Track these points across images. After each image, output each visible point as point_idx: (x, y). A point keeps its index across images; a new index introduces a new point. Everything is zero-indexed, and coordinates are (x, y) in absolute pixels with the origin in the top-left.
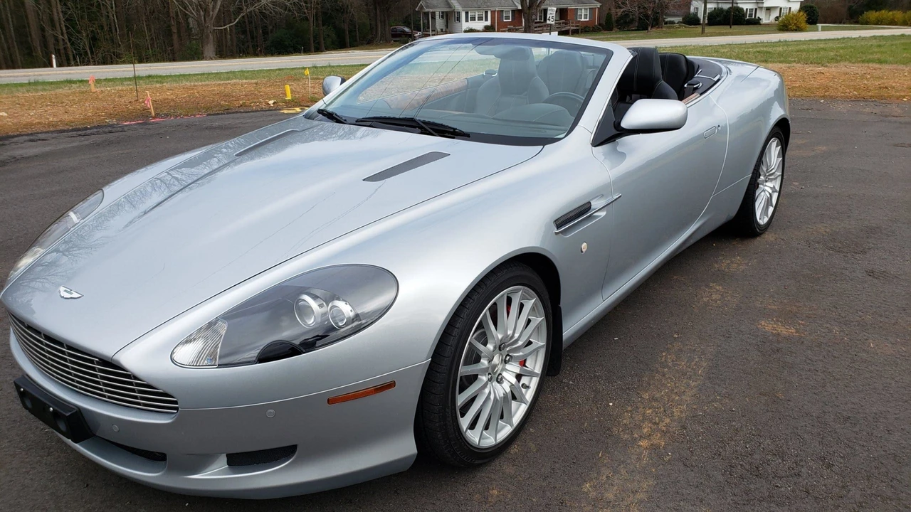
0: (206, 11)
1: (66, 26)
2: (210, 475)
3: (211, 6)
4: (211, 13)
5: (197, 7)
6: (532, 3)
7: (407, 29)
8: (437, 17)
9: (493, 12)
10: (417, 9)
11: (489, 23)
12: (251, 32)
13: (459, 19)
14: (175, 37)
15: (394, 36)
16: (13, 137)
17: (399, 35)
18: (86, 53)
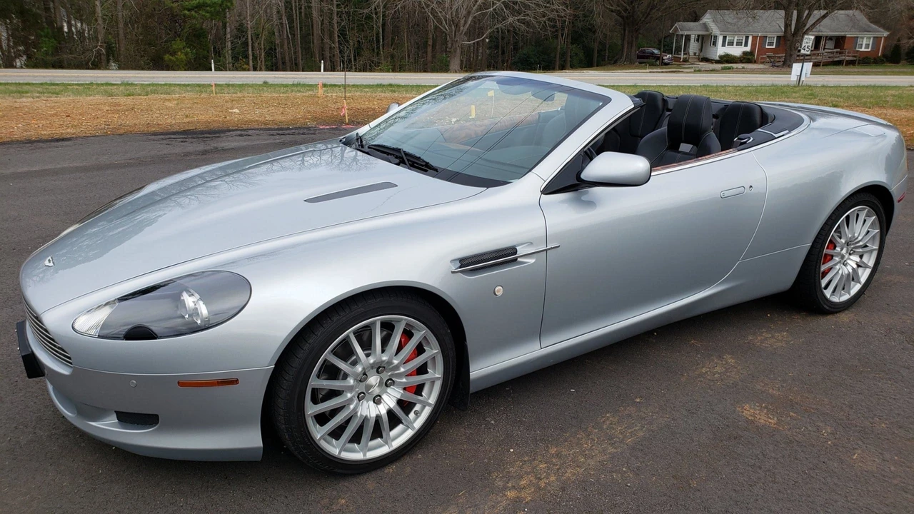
0: (457, 26)
1: (338, 36)
2: (102, 424)
3: (462, 21)
4: (462, 28)
5: (449, 22)
6: (798, 31)
7: (656, 51)
8: (692, 40)
9: (755, 38)
10: (671, 31)
11: (748, 49)
12: (503, 48)
13: (715, 44)
14: (430, 49)
15: (639, 57)
16: (230, 131)
17: (647, 57)
18: (350, 60)
